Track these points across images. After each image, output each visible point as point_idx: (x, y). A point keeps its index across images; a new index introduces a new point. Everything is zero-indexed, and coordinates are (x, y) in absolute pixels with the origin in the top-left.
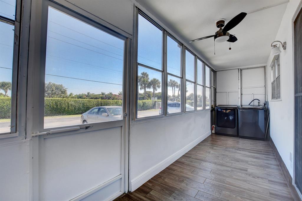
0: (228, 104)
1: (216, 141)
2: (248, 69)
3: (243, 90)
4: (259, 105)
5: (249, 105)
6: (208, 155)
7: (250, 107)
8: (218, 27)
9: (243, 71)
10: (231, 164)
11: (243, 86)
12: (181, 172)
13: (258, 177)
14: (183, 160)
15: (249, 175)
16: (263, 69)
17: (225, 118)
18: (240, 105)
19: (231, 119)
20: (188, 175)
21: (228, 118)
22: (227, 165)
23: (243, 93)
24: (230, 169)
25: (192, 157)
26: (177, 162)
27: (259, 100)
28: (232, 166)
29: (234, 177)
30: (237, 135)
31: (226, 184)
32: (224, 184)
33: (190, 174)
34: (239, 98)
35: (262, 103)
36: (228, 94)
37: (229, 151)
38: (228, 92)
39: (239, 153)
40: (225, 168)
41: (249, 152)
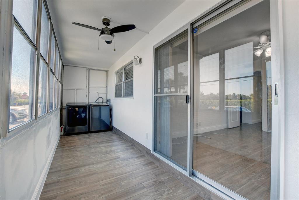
0: (76, 102)
1: (73, 143)
2: (95, 70)
3: (90, 89)
4: (103, 103)
5: (95, 102)
6: (77, 159)
7: (95, 104)
8: (104, 24)
9: (91, 71)
10: (105, 158)
11: (90, 85)
12: (66, 193)
13: (129, 159)
14: (54, 178)
15: (124, 160)
16: (105, 73)
17: (78, 116)
18: (87, 102)
19: (83, 116)
20: (78, 190)
21: (80, 116)
22: (104, 160)
23: (90, 91)
24: (108, 163)
25: (62, 169)
26: (47, 185)
27: (103, 98)
28: (108, 160)
29: (117, 167)
30: (89, 132)
31: (117, 176)
32: (115, 178)
33: (80, 188)
34: (86, 96)
35: (105, 101)
36: (76, 91)
37: (93, 147)
38: (76, 90)
39: (102, 146)
40: (104, 164)
41: (109, 143)
